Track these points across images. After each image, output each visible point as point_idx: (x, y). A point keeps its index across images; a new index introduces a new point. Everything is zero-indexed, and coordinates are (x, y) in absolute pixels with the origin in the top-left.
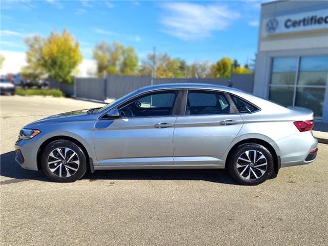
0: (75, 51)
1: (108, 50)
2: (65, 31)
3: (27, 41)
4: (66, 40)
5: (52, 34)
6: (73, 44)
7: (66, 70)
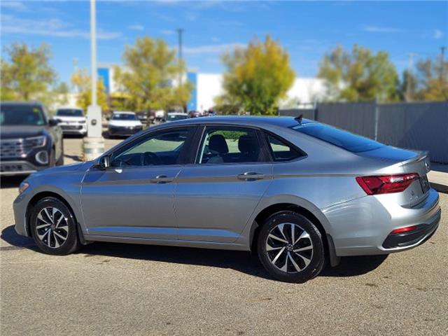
0: (280, 69)
1: (346, 60)
2: (267, 38)
3: (225, 58)
4: (269, 53)
5: (251, 45)
6: (277, 58)
7: (267, 98)
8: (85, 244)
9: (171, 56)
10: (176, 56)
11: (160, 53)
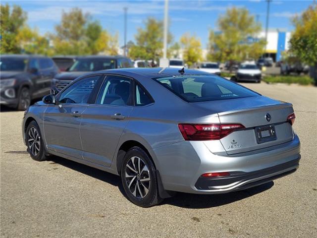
8: (49, 155)
9: (251, 20)
10: (255, 20)
11: (243, 19)
